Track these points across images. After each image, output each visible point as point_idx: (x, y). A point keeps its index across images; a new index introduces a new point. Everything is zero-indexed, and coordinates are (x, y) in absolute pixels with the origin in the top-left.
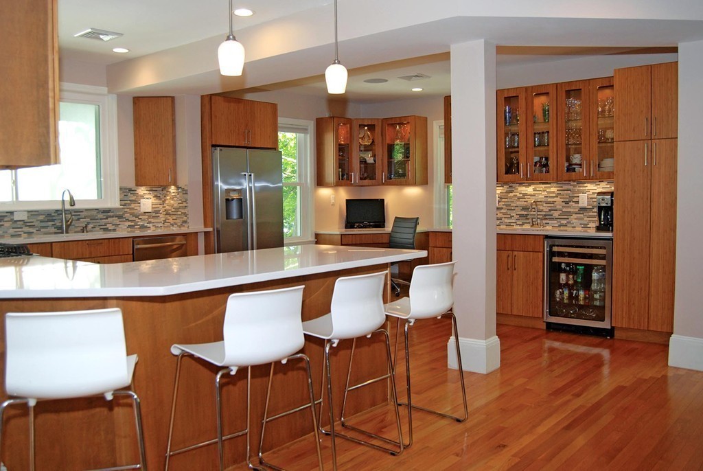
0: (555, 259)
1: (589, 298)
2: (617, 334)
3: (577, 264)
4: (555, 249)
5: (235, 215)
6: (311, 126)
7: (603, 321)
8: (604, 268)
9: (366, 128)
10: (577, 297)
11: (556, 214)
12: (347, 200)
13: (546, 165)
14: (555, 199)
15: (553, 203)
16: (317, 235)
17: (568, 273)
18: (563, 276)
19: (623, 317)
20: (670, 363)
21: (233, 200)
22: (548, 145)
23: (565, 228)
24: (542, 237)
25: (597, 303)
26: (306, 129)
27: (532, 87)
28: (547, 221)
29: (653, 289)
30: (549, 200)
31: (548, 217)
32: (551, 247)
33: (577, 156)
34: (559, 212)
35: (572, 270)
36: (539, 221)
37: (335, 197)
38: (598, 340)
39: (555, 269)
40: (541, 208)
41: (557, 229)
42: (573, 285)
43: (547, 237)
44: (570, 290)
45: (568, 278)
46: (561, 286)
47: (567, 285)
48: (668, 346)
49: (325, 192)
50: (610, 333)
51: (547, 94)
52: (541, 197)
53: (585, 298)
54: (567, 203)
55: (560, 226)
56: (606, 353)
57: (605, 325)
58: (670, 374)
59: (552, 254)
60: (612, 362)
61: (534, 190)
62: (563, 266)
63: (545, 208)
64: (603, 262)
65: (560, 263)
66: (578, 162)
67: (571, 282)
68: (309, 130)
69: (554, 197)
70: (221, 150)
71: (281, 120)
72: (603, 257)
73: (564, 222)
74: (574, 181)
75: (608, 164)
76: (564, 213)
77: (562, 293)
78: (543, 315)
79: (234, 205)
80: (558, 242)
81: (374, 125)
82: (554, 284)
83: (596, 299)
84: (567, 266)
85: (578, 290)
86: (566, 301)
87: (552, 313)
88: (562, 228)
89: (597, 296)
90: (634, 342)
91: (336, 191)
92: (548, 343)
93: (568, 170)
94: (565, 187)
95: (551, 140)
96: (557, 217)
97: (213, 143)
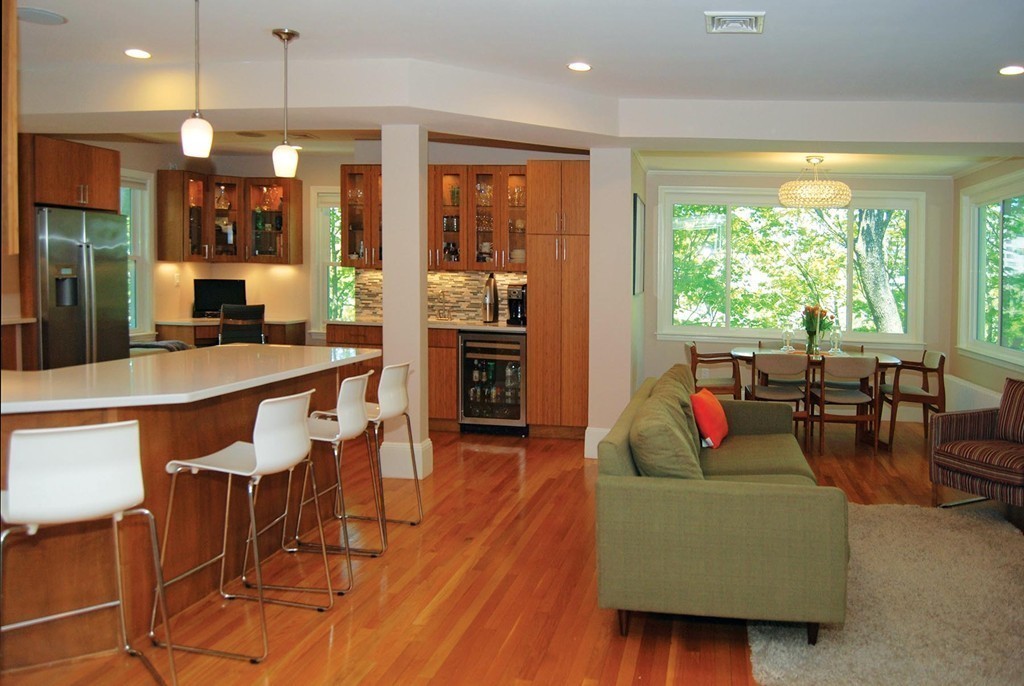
0: (469, 355)
1: (502, 396)
2: (532, 432)
3: (487, 361)
4: (469, 344)
5: (67, 301)
6: (151, 181)
7: (519, 418)
8: (517, 364)
9: (223, 188)
10: (489, 395)
11: (464, 306)
12: (196, 281)
13: (455, 253)
14: (462, 290)
15: (461, 293)
16: (158, 327)
17: (481, 370)
18: (476, 374)
19: (537, 414)
20: (586, 456)
21: (64, 279)
22: (458, 231)
23: (473, 321)
24: (455, 332)
25: (509, 401)
26: (145, 184)
27: (442, 166)
28: (455, 314)
29: (564, 385)
30: (457, 290)
31: (455, 308)
32: (465, 342)
33: (486, 244)
34: (467, 304)
35: (483, 366)
36: (446, 313)
37: (179, 276)
38: (514, 439)
39: (469, 365)
40: (448, 298)
41: (464, 322)
42: (486, 383)
43: (460, 331)
44: (481, 388)
45: (480, 375)
46: (474, 384)
47: (480, 383)
48: (584, 440)
49: (168, 269)
50: (525, 431)
51: (457, 175)
52: (448, 286)
53: (497, 396)
54: (475, 294)
55: (468, 319)
56: (521, 452)
57: (519, 423)
58: (587, 465)
59: (466, 350)
60: (528, 460)
61: (441, 278)
62: (476, 362)
63: (452, 299)
64: (516, 358)
65: (473, 360)
66: (488, 251)
67: (484, 380)
68: (148, 184)
69: (461, 287)
70: (49, 212)
71: (124, 172)
72: (517, 353)
73: (472, 314)
74: (483, 271)
75: (519, 254)
76: (472, 306)
77: (475, 392)
78: (458, 416)
79: (67, 287)
80: (470, 337)
81: (235, 185)
82: (468, 382)
83: (508, 397)
84: (479, 362)
85: (490, 389)
86: (478, 400)
87: (467, 414)
88: (470, 321)
89: (508, 394)
90: (547, 439)
91: (182, 268)
92: (464, 447)
93: (478, 259)
94: (473, 277)
95: (461, 226)
96: (465, 309)
97: (37, 201)
